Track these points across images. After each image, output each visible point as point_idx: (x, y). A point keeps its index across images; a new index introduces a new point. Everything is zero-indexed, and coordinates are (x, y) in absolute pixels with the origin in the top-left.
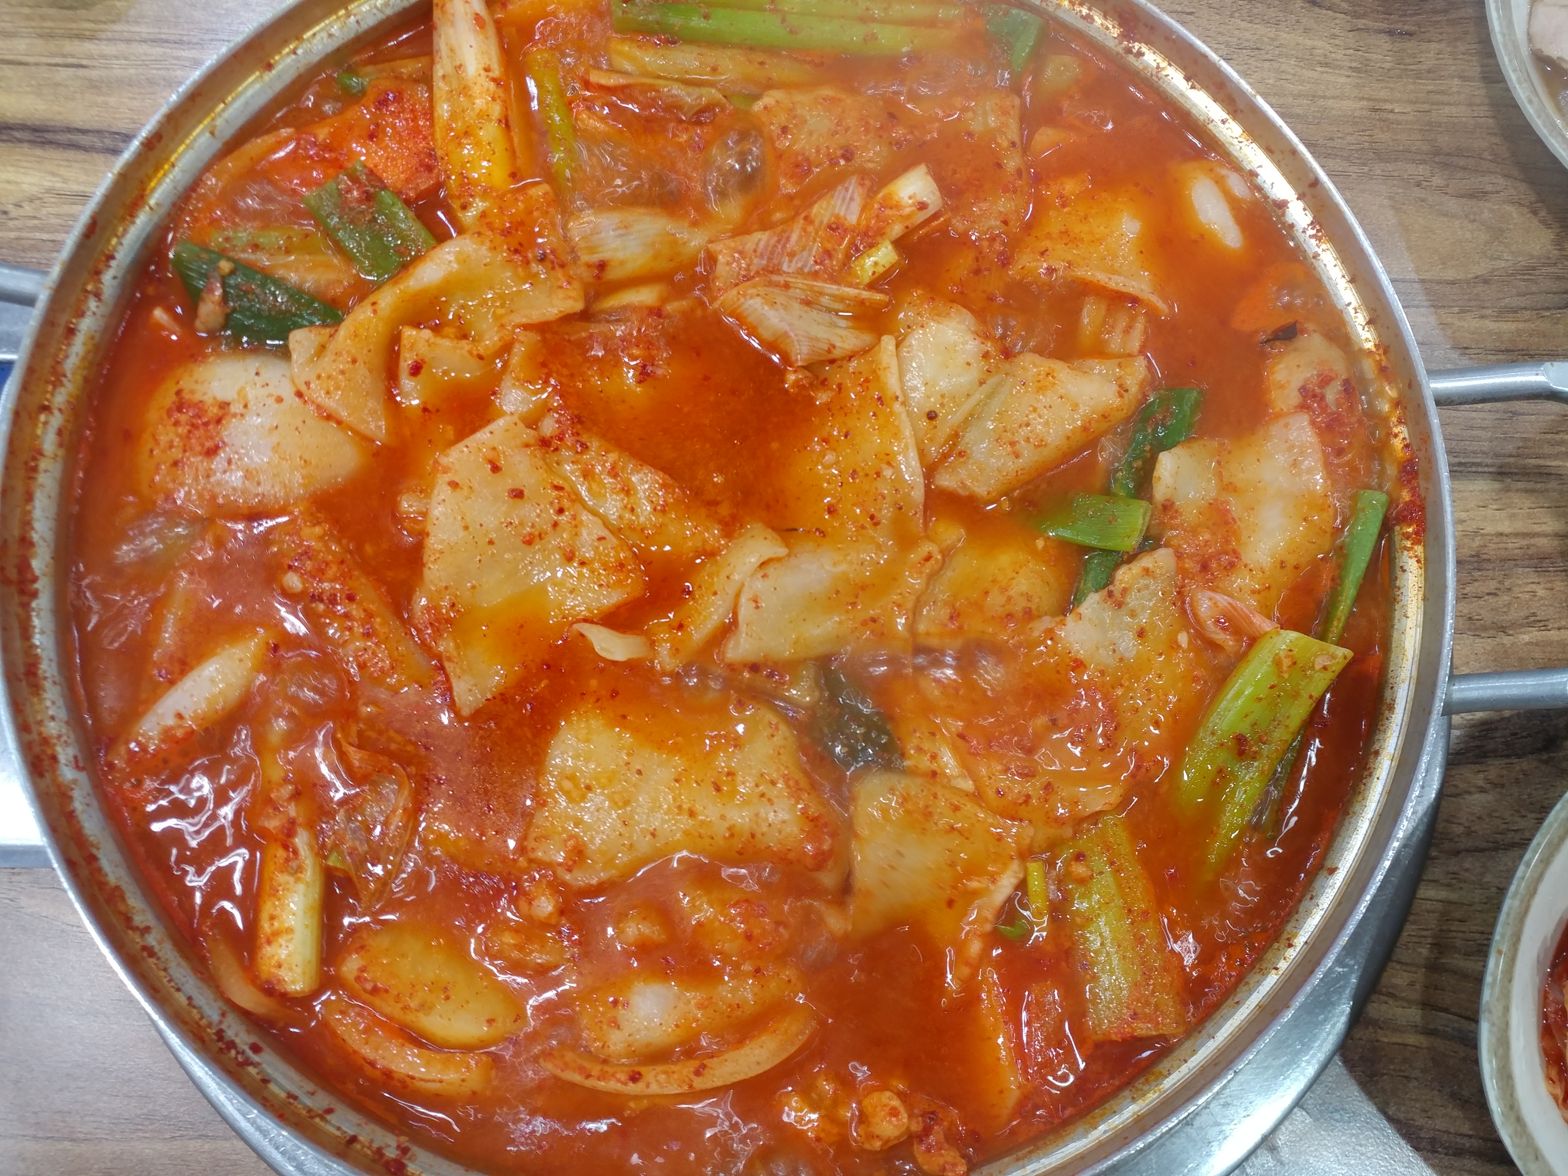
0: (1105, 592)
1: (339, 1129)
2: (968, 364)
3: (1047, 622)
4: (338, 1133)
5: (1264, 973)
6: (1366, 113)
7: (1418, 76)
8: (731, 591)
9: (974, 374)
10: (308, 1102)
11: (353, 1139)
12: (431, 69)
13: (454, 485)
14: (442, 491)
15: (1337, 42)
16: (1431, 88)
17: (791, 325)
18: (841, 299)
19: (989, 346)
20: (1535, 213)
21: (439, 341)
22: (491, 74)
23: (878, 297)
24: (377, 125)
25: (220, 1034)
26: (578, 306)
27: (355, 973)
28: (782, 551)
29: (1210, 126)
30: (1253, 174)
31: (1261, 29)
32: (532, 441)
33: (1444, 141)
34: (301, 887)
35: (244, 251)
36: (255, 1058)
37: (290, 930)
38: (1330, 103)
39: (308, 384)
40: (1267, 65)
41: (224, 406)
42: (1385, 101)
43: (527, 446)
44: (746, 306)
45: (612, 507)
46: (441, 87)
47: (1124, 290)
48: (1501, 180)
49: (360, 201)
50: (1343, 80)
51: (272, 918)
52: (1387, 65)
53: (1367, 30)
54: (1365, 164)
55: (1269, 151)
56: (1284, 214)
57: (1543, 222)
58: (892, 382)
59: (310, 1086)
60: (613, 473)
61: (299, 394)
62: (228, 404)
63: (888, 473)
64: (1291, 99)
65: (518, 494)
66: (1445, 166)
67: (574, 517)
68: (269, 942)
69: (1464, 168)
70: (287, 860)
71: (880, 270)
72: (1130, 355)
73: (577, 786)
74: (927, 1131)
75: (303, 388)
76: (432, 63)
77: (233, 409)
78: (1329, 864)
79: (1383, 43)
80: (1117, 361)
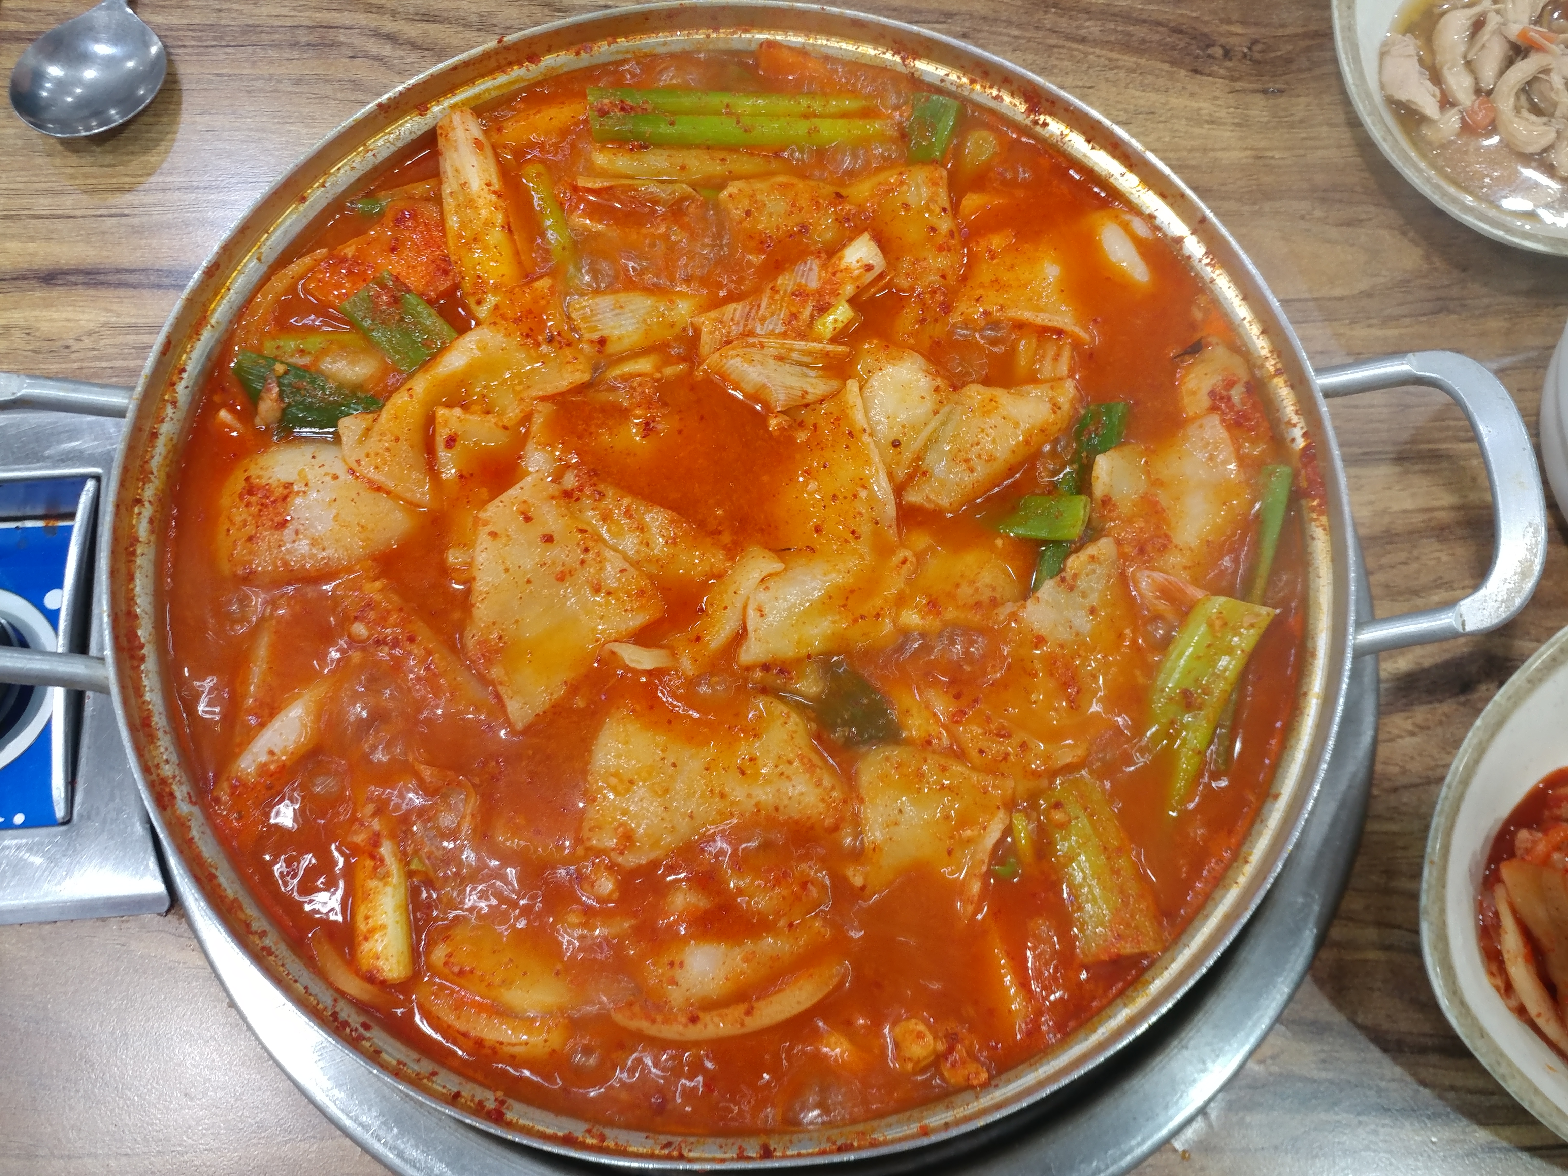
0: (1058, 578)
1: (444, 1087)
2: (923, 398)
3: (1010, 607)
4: (444, 1091)
5: (1227, 888)
6: (1250, 161)
7: (1292, 126)
8: (739, 605)
9: (929, 405)
10: (416, 1067)
11: (457, 1095)
12: (440, 189)
13: (494, 535)
14: (483, 541)
15: (1219, 103)
16: (1304, 135)
17: (768, 377)
18: (809, 353)
19: (939, 381)
20: (1404, 234)
21: (468, 416)
22: (492, 188)
23: (840, 348)
24: (397, 239)
25: (335, 1015)
26: (586, 377)
27: (443, 960)
28: (778, 566)
29: (1112, 180)
30: (1152, 217)
31: (1153, 96)
32: (557, 494)
33: (1320, 179)
34: (389, 890)
35: (292, 356)
36: (367, 1034)
37: (383, 927)
38: (1219, 154)
39: (358, 462)
40: (1161, 126)
41: (288, 486)
42: (1267, 149)
43: (553, 498)
44: (728, 365)
45: (630, 543)
46: (449, 203)
47: (1050, 324)
48: (1372, 209)
49: (389, 304)
50: (1228, 134)
51: (367, 918)
52: (1265, 119)
53: (1243, 91)
54: (1255, 204)
55: (1163, 196)
56: (1181, 248)
57: (1413, 241)
58: (859, 417)
59: (415, 1056)
60: (628, 514)
61: (352, 471)
62: (292, 484)
63: (863, 494)
64: (1185, 154)
65: (549, 539)
66: (1323, 200)
67: (598, 554)
68: (366, 939)
69: (1340, 201)
70: (375, 868)
71: (840, 325)
72: (1060, 379)
73: (621, 781)
74: (951, 1049)
75: (354, 466)
76: (440, 183)
77: (296, 488)
78: (1273, 792)
79: (1259, 100)
80: (1049, 384)
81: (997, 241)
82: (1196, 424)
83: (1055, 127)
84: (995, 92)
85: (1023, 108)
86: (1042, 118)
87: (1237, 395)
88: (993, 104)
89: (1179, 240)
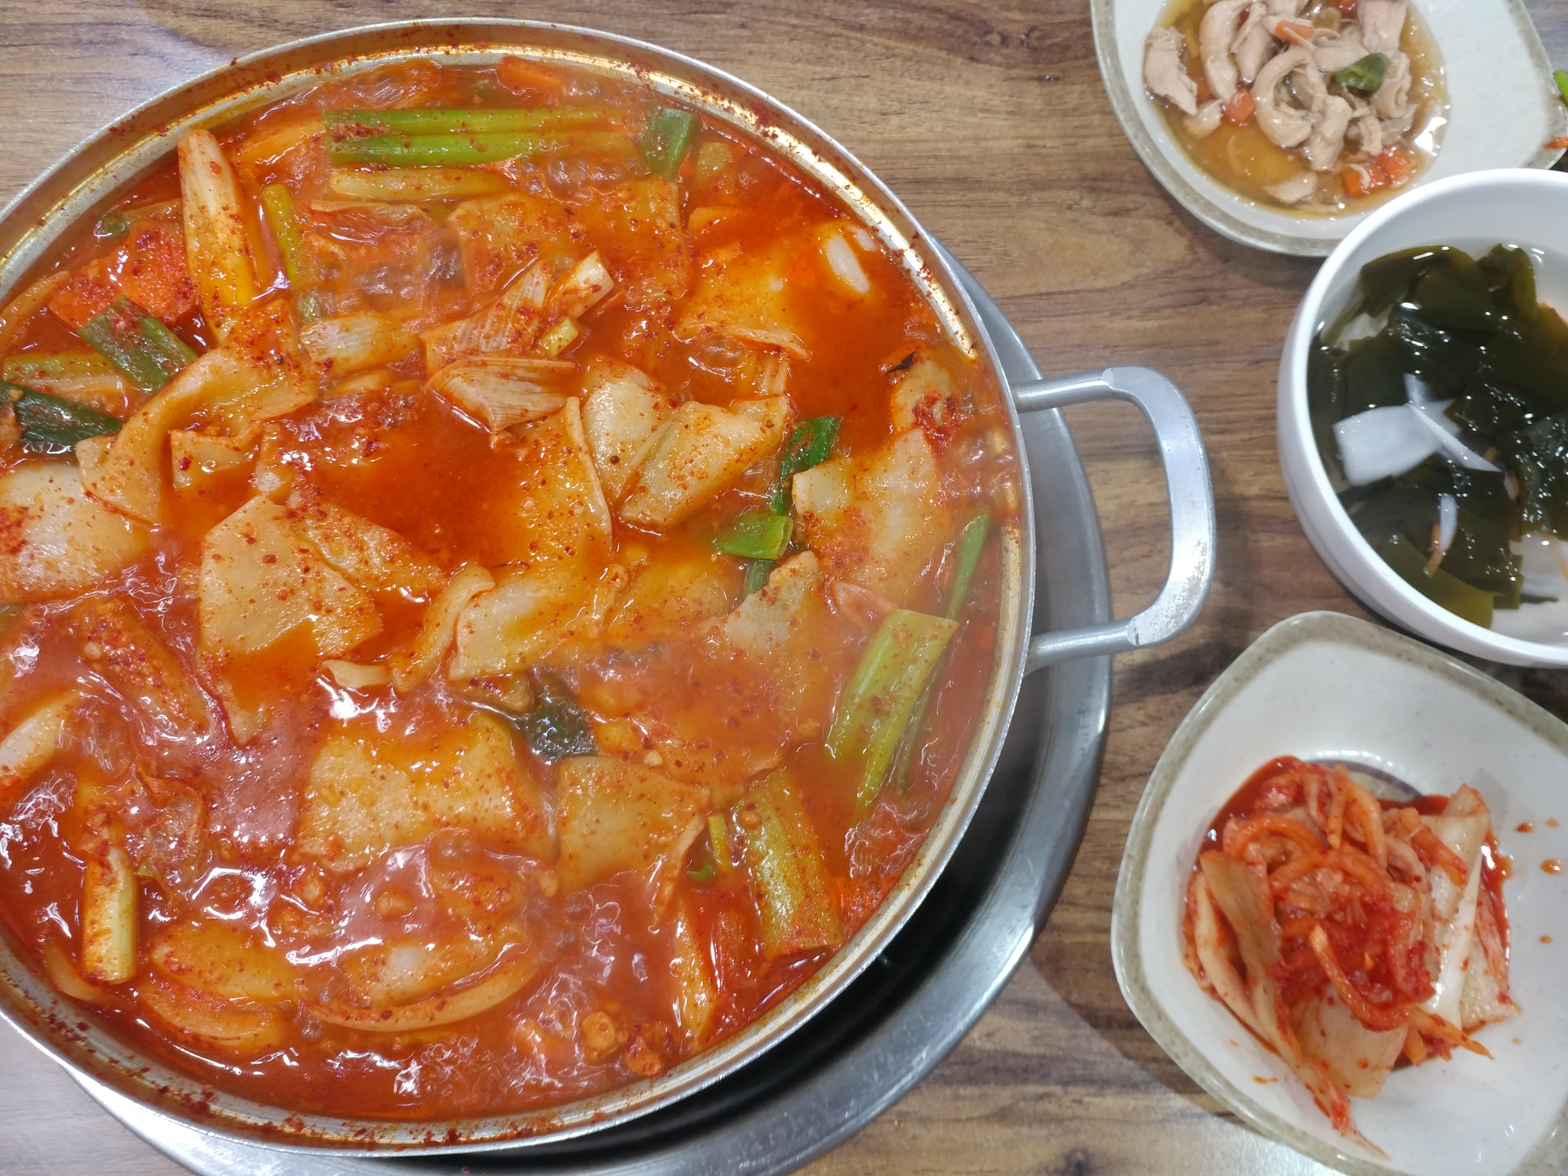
0: (760, 592)
1: (153, 1082)
2: (642, 415)
3: (713, 621)
4: (153, 1086)
5: (900, 889)
6: (1021, 150)
7: (1065, 113)
8: (450, 621)
9: (648, 421)
10: (128, 1064)
11: (165, 1090)
12: (181, 210)
13: (217, 558)
14: (209, 563)
15: (994, 90)
16: (1076, 123)
17: (486, 398)
18: (535, 370)
19: (659, 399)
20: (1170, 224)
21: (201, 439)
22: (229, 212)
23: (566, 365)
24: (140, 262)
25: (52, 1018)
26: (308, 400)
27: (163, 959)
28: (489, 584)
29: (838, 192)
30: (875, 230)
31: (928, 85)
32: (280, 515)
33: (1090, 168)
34: (116, 895)
35: (31, 378)
36: (83, 1034)
37: (108, 931)
38: (991, 144)
39: (94, 485)
40: (934, 115)
41: (24, 510)
42: (1038, 138)
43: (277, 519)
44: (450, 384)
45: (350, 562)
46: (191, 225)
47: (769, 341)
48: (1140, 199)
49: (127, 329)
50: (1001, 123)
51: (93, 923)
52: (1038, 107)
53: (1019, 78)
54: (1023, 194)
55: (883, 209)
57: (1178, 231)
58: (577, 435)
59: (129, 1053)
60: (348, 534)
61: (88, 494)
62: (27, 509)
63: (578, 511)
64: (956, 144)
65: (271, 560)
66: (1092, 189)
67: (318, 574)
68: (91, 942)
69: (1108, 191)
70: (103, 875)
71: (564, 344)
72: (776, 395)
73: (332, 792)
74: (632, 1041)
75: (92, 489)
76: (181, 206)
77: (31, 512)
78: (952, 797)
79: (1034, 88)
80: (764, 401)
81: (725, 256)
82: (903, 437)
83: (784, 139)
84: (726, 104)
85: (753, 119)
86: (771, 130)
87: (938, 411)
88: (725, 116)
89: (899, 254)
